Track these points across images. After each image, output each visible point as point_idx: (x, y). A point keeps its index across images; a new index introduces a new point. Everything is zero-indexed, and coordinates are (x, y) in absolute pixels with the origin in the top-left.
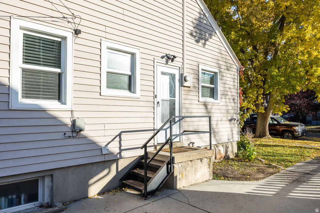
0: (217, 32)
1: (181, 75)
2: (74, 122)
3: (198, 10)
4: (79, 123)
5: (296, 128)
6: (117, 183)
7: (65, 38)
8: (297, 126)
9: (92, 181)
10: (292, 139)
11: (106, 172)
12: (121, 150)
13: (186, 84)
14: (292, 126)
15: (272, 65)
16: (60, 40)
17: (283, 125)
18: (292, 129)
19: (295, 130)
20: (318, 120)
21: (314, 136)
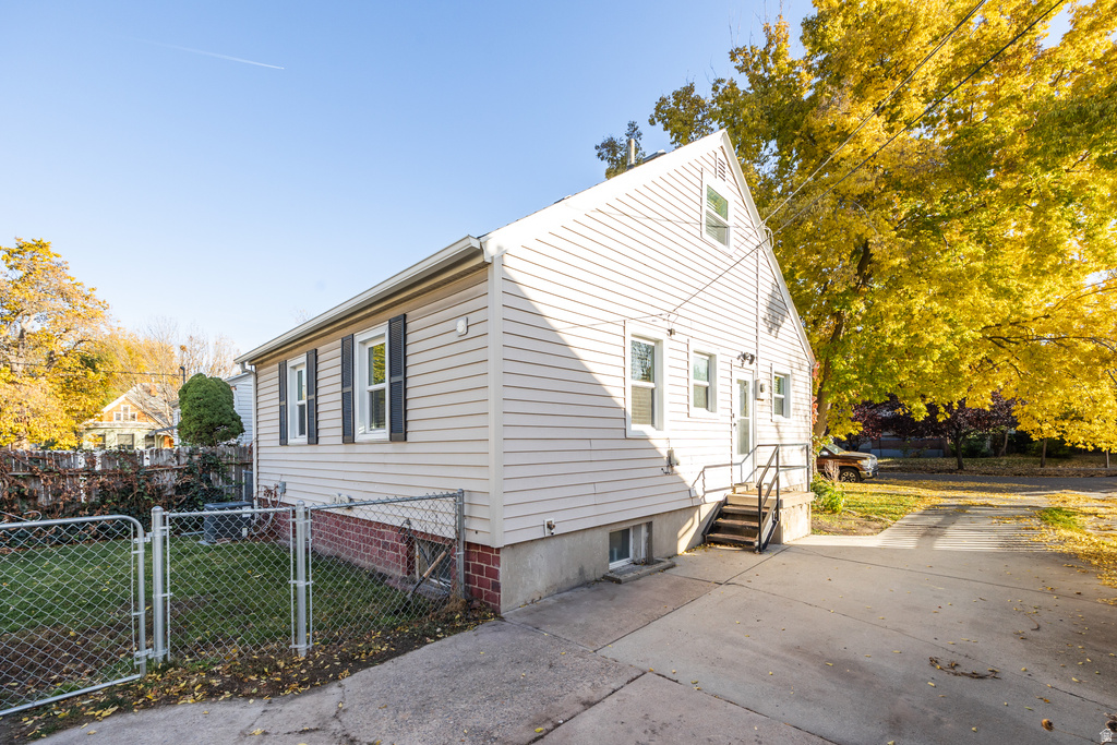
0: (790, 310)
1: (756, 382)
2: (670, 454)
3: (772, 280)
4: (677, 456)
5: (863, 463)
6: (700, 538)
7: (657, 341)
8: (865, 458)
9: (680, 534)
10: (856, 482)
11: (690, 522)
12: (705, 492)
13: (762, 396)
14: (855, 459)
15: (836, 353)
16: (652, 344)
17: (838, 457)
18: (855, 465)
19: (861, 466)
20: (884, 448)
21: (889, 477)
